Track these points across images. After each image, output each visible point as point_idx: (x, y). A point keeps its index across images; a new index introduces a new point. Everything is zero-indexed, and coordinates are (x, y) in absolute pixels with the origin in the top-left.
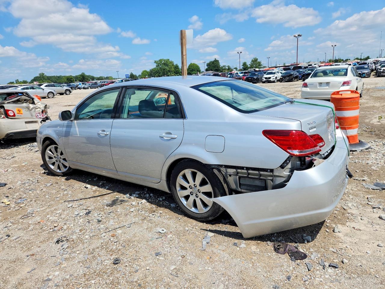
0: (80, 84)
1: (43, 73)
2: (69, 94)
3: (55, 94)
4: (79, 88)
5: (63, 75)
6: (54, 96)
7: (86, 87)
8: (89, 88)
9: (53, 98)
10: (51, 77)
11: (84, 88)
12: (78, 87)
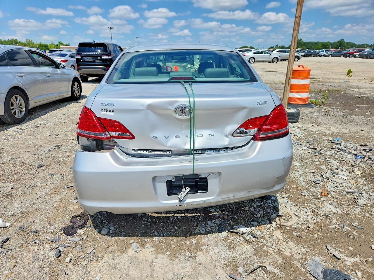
0: (323, 51)
1: (301, 38)
2: (297, 61)
3: (279, 60)
4: (320, 56)
5: (320, 41)
6: (278, 61)
7: (327, 54)
8: (330, 56)
9: (276, 63)
10: (308, 42)
11: (325, 56)
12: (319, 54)
